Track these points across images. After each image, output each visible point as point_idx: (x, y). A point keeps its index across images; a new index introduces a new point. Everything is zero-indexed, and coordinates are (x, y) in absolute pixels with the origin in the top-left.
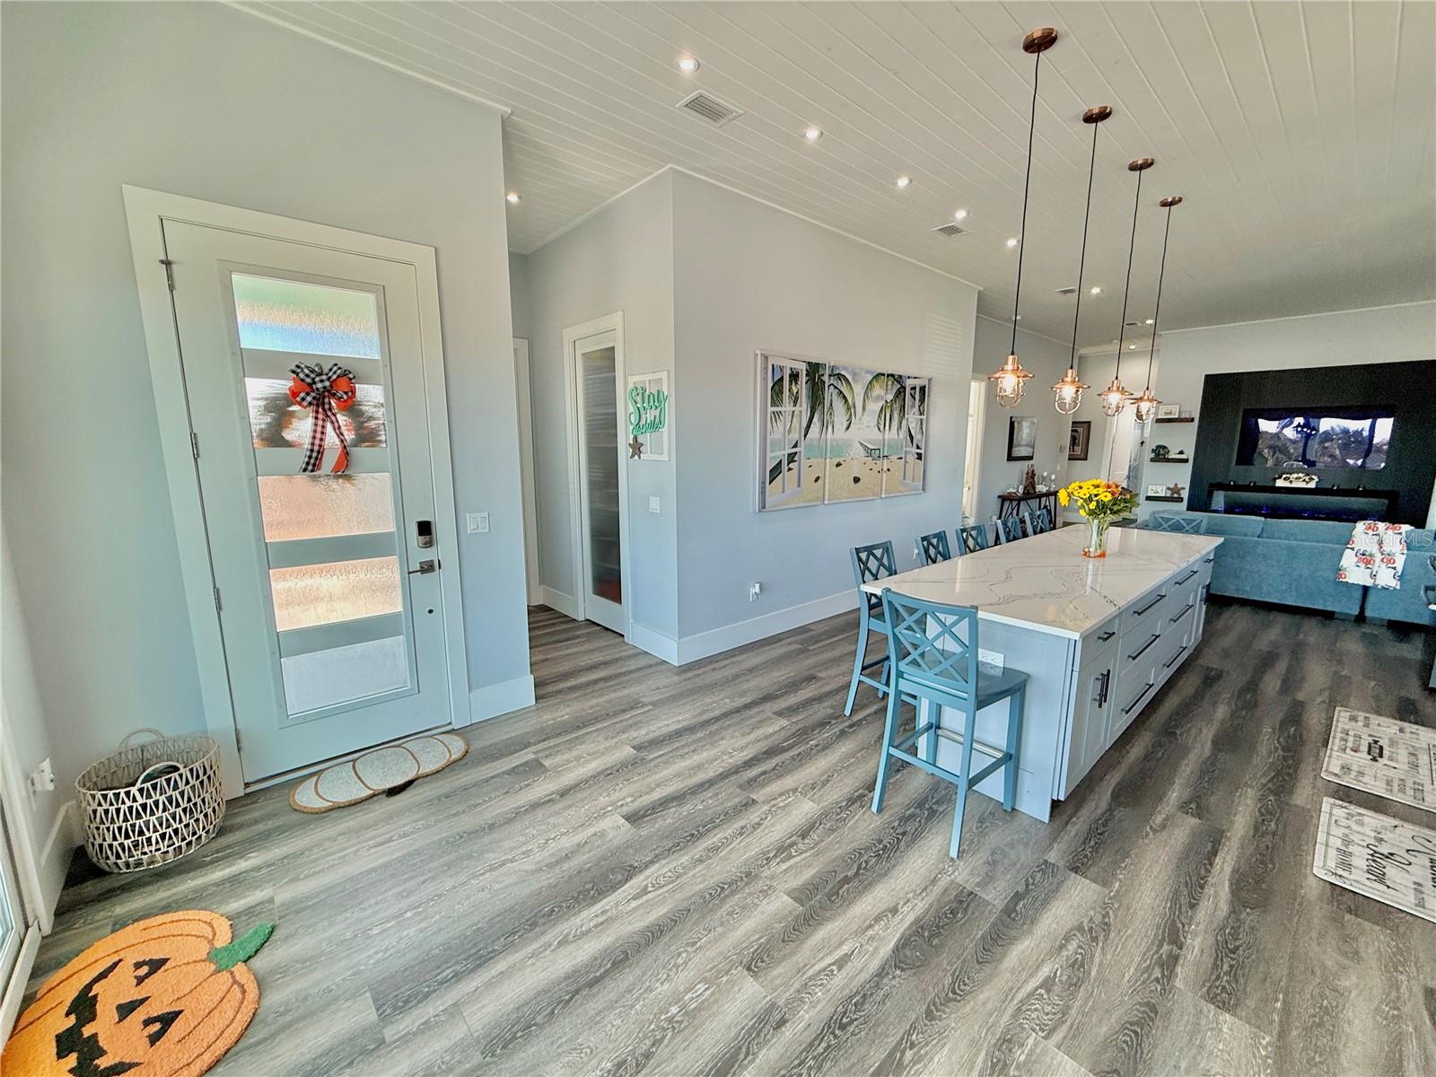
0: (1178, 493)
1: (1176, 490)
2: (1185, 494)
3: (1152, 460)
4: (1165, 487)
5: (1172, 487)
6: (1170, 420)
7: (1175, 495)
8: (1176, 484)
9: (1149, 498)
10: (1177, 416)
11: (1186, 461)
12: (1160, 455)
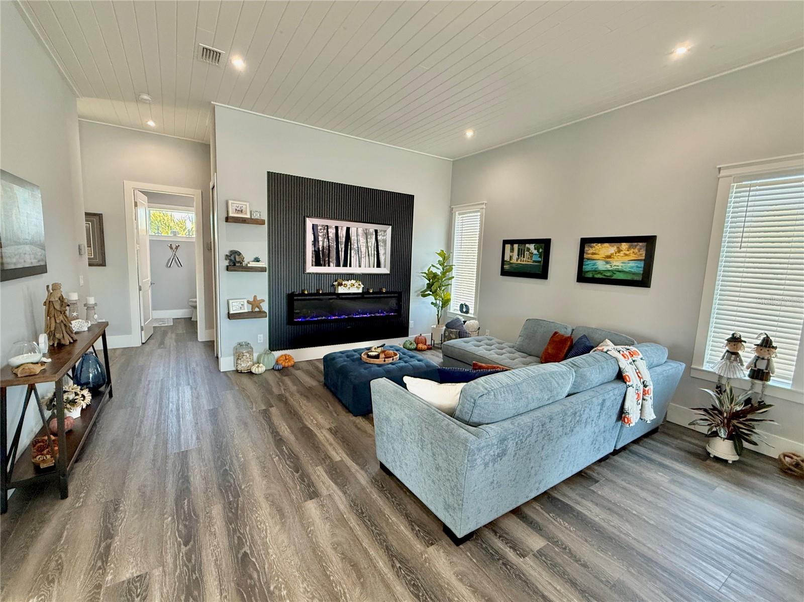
0: (259, 307)
1: (254, 303)
2: (265, 307)
3: (228, 269)
4: (245, 301)
5: (251, 300)
6: (243, 221)
7: (257, 309)
8: (255, 297)
9: (230, 316)
10: (248, 216)
11: (262, 270)
12: (235, 263)
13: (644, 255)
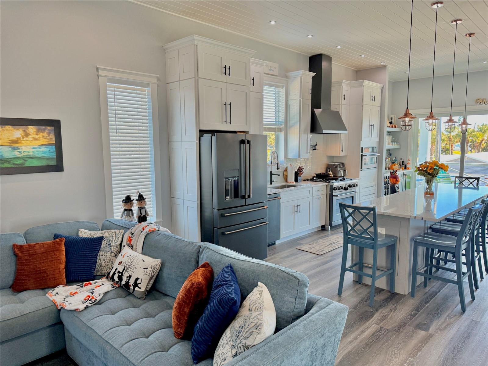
13: (54, 139)
